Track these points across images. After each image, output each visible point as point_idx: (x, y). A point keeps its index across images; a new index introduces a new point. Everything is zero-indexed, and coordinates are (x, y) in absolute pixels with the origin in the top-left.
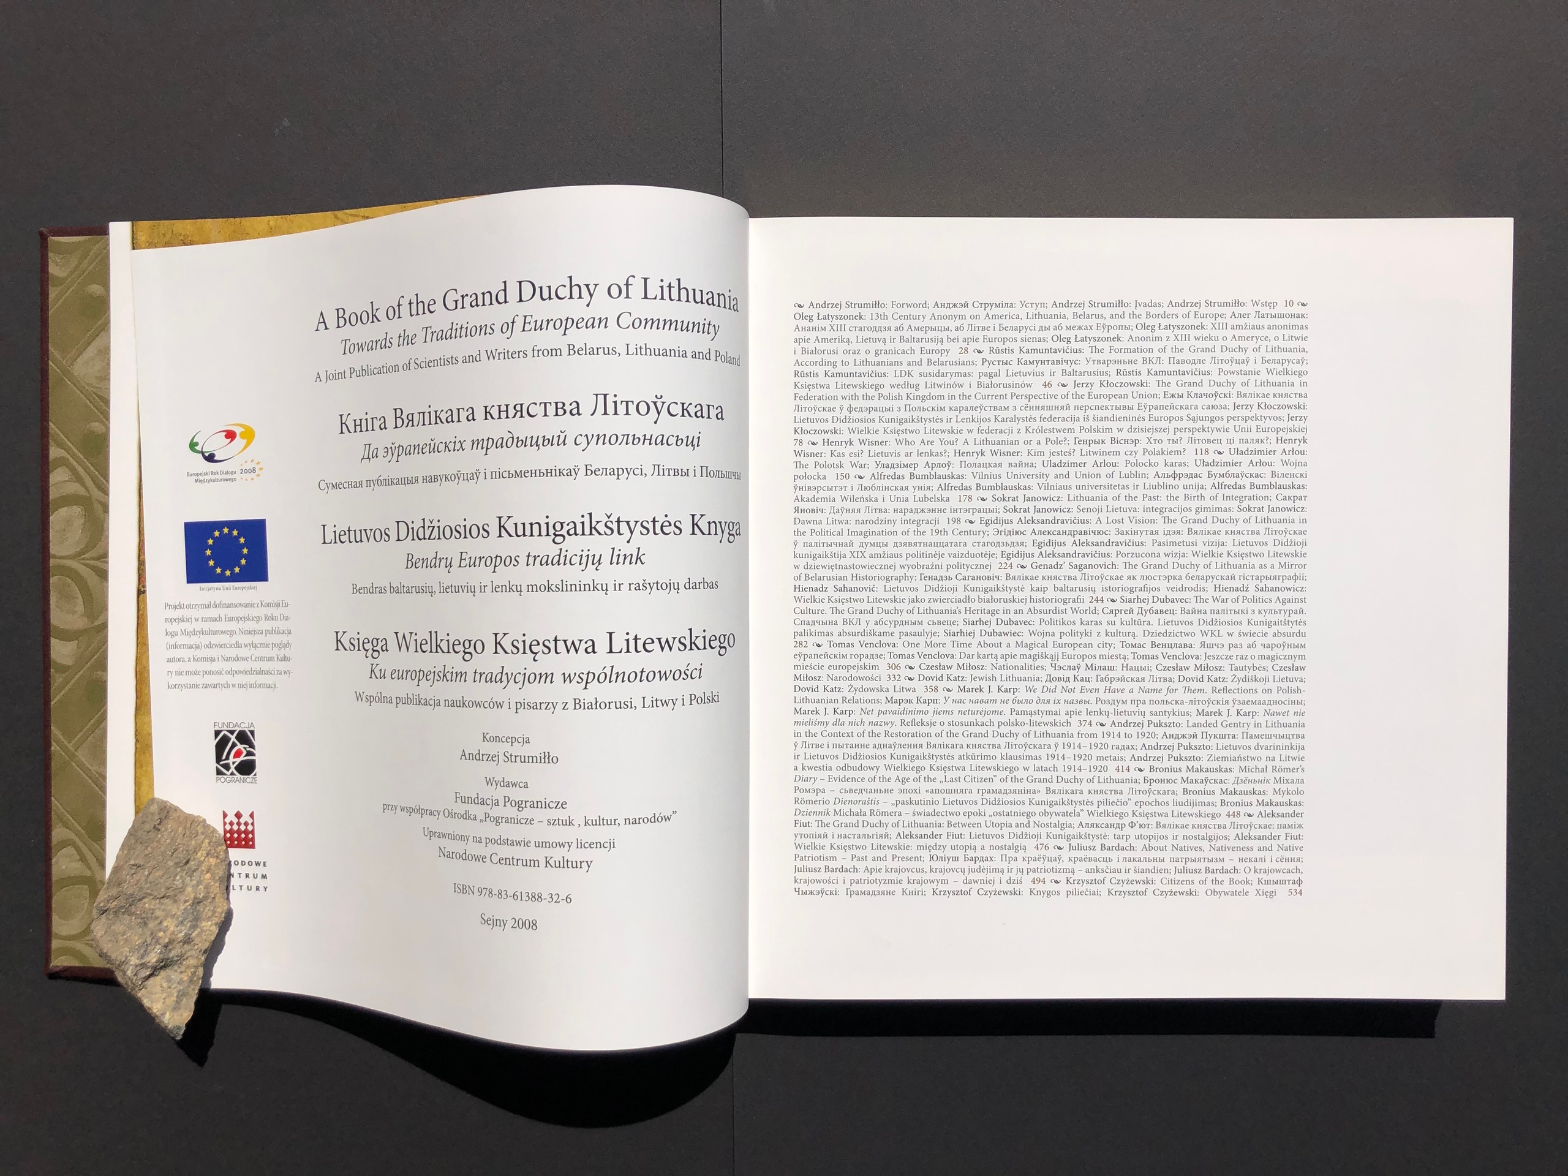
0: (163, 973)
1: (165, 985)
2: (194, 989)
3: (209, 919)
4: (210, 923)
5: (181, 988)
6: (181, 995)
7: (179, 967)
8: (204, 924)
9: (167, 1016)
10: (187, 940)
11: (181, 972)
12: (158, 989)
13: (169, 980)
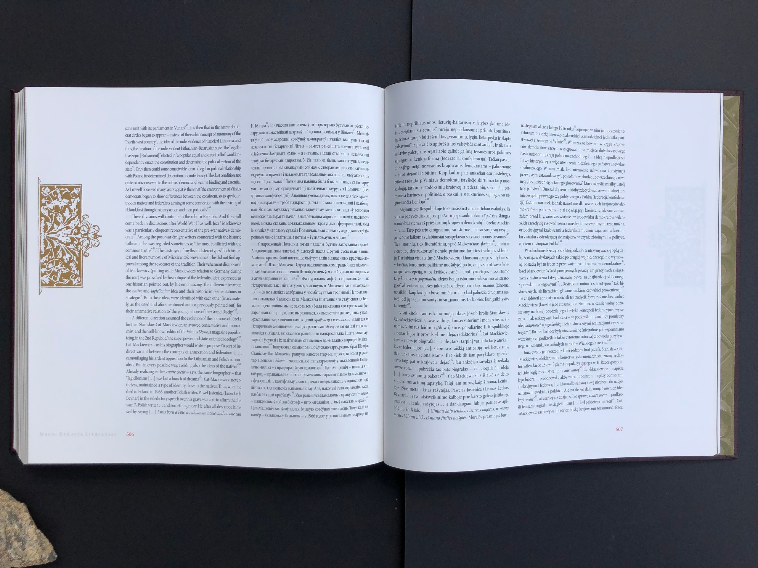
0: (26, 546)
1: (31, 548)
2: (43, 538)
3: (20, 513)
4: (22, 514)
5: (38, 542)
6: (41, 545)
7: (29, 538)
8: (20, 516)
9: (43, 555)
10: (21, 526)
11: (32, 539)
12: (31, 552)
13: (31, 545)
